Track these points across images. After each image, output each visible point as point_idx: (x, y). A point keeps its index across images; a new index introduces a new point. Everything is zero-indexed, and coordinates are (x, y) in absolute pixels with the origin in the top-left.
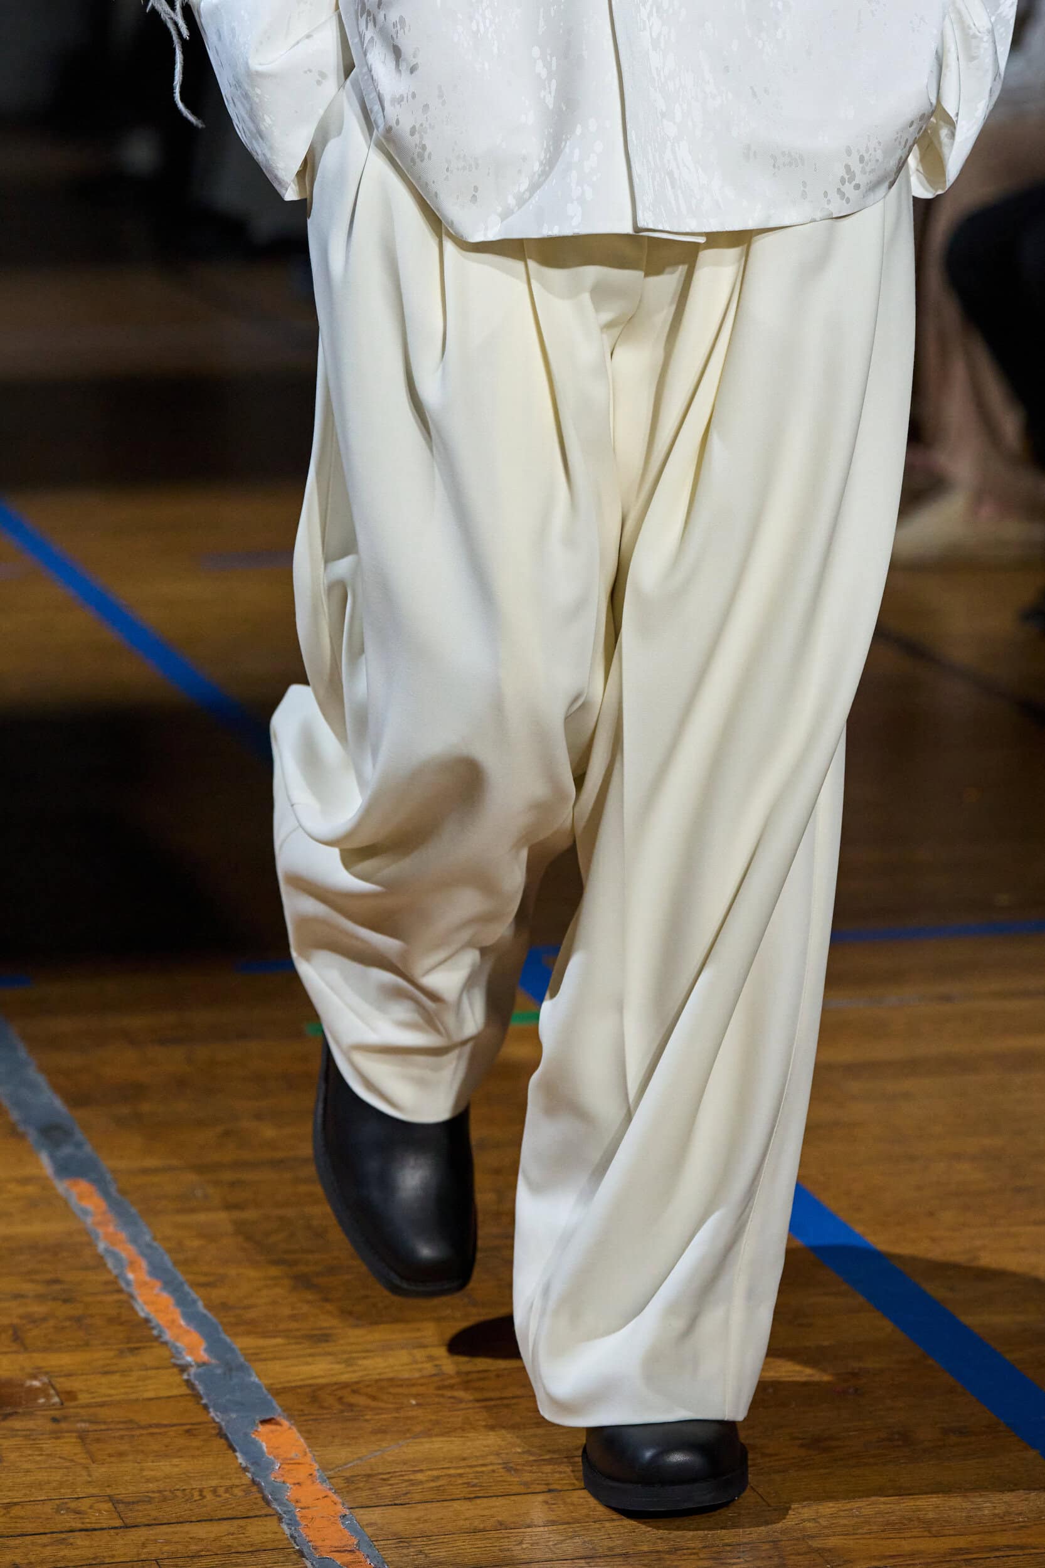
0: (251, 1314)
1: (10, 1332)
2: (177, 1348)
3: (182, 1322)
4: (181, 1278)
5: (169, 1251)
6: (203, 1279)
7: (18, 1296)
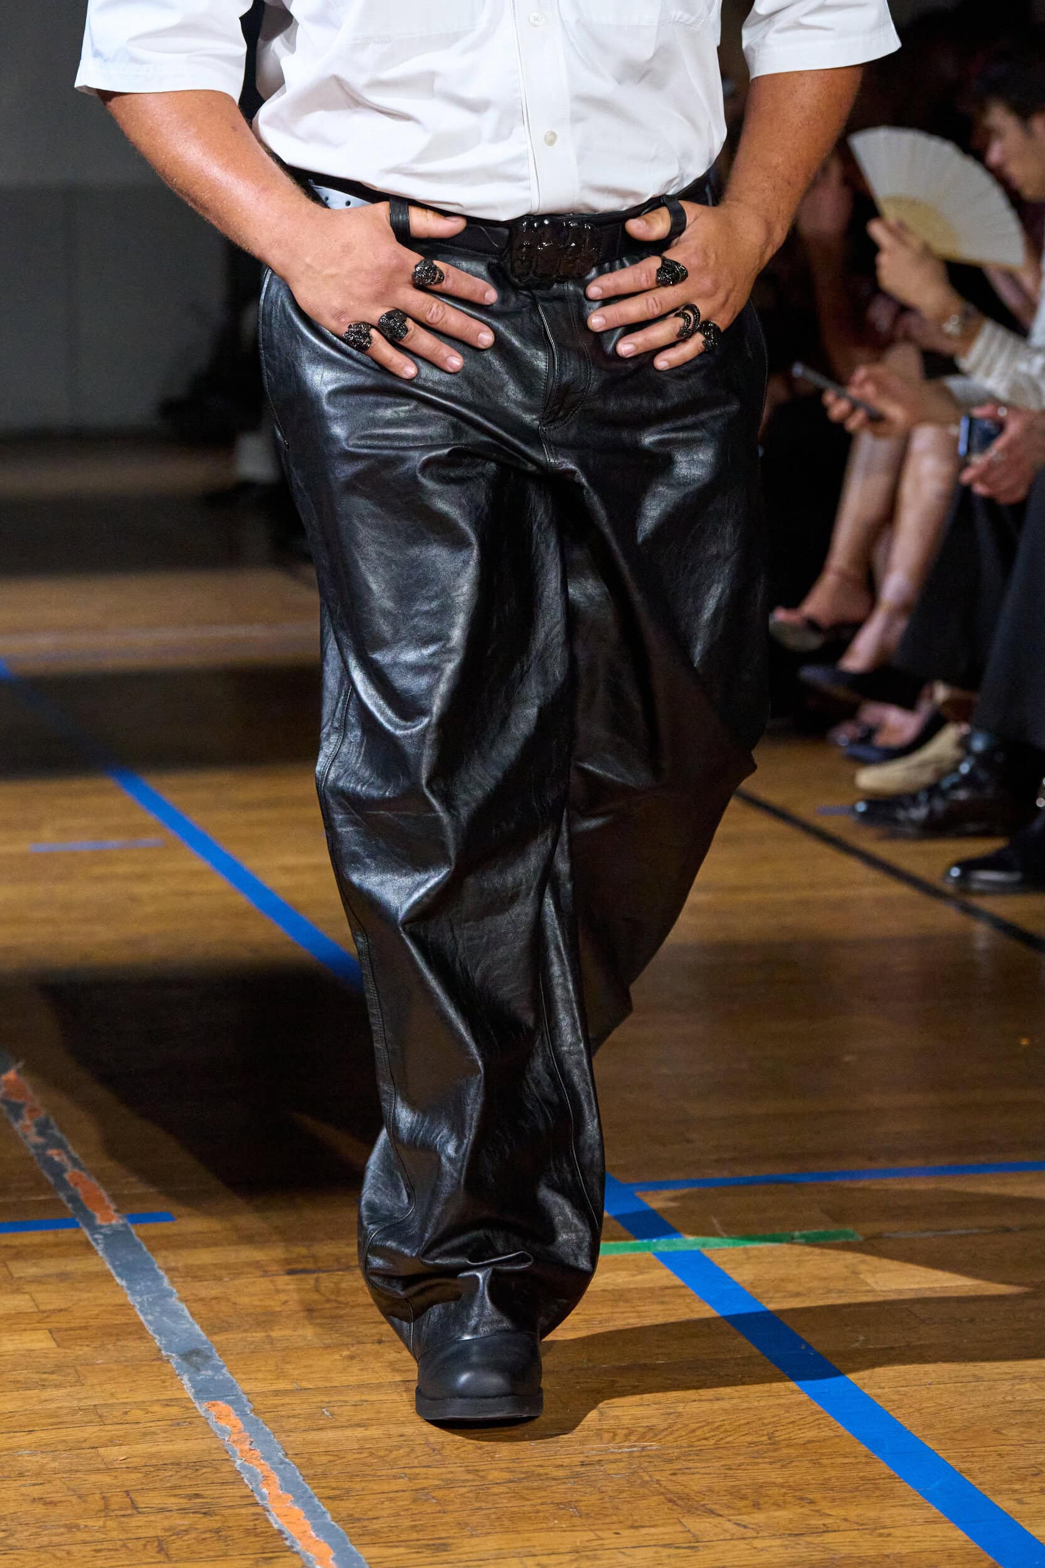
0: (375, 1525)
1: (156, 1544)
2: (308, 1557)
3: (313, 1534)
4: (312, 1492)
5: (299, 1467)
6: (332, 1493)
7: (162, 1510)
